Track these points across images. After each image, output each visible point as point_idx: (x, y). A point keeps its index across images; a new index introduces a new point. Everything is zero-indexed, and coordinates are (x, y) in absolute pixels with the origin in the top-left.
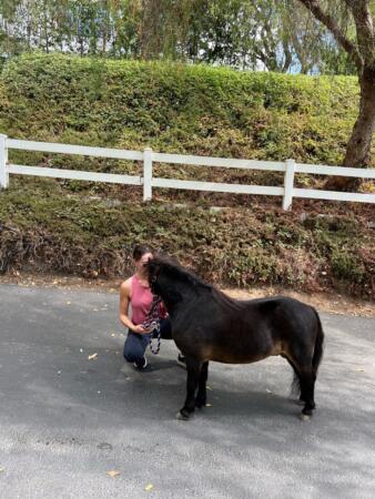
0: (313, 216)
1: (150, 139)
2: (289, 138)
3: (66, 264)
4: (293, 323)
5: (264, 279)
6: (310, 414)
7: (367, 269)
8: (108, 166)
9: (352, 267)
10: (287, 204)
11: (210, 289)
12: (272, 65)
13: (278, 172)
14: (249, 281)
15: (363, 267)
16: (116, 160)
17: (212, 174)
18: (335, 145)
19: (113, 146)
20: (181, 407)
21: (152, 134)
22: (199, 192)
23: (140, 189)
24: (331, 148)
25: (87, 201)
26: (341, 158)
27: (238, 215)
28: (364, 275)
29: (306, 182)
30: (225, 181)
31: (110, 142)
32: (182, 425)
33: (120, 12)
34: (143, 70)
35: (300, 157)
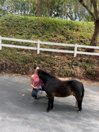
0: (82, 59)
1: (39, 37)
2: (76, 38)
3: (17, 70)
4: (76, 87)
5: (69, 75)
6: (80, 111)
7: (96, 73)
8: (28, 45)
9: (92, 72)
10: (75, 55)
11: (54, 77)
12: (72, 19)
13: (73, 47)
14: (65, 75)
15: (95, 72)
16: (30, 43)
17: (55, 47)
18: (88, 40)
19: (29, 39)
20: (47, 109)
21: (40, 36)
22: (52, 52)
23: (36, 51)
24: (87, 41)
25: (22, 54)
26: (89, 43)
27: (62, 58)
28: (95, 74)
29: (80, 49)
30: (59, 49)
31: (29, 38)
32: (47, 113)
33: (32, 4)
34: (37, 19)
35: (79, 43)
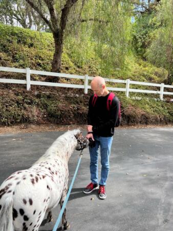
0: (40, 92)
2: (29, 59)
5: (19, 121)
9: (56, 113)
10: (28, 88)
13: (23, 73)
15: (60, 112)
27: (5, 93)
28: (60, 115)
35: (34, 67)
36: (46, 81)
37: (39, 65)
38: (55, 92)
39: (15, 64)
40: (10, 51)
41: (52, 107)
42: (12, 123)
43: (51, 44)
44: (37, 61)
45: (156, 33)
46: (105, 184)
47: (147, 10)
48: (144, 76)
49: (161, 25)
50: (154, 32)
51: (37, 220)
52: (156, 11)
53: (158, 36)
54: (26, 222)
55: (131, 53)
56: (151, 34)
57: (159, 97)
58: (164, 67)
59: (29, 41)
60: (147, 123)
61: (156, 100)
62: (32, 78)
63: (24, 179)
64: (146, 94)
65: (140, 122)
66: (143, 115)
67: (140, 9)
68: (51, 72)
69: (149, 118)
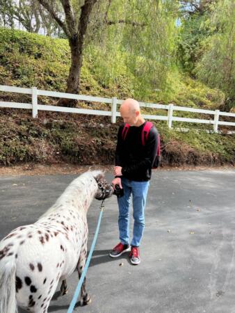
0: (51, 121)
2: (36, 74)
5: (22, 159)
9: (72, 148)
10: (35, 114)
18: (64, 80)
24: (61, 82)
27: (3, 121)
28: (78, 152)
29: (47, 101)
35: (43, 86)
36: (59, 105)
37: (50, 83)
38: (71, 121)
39: (16, 81)
40: (10, 63)
41: (67, 141)
42: (12, 162)
43: (66, 54)
44: (47, 78)
45: (209, 42)
46: (138, 244)
47: (198, 9)
48: (192, 99)
49: (216, 31)
50: (207, 40)
51: (47, 292)
52: (210, 11)
53: (212, 45)
54: (33, 294)
55: (176, 68)
56: (203, 43)
57: (212, 129)
58: (220, 87)
59: (36, 50)
60: (195, 164)
61: (208, 132)
62: (41, 101)
63: (30, 237)
64: (195, 125)
65: (187, 162)
66: (190, 152)
67: (188, 8)
68: (66, 92)
69: (199, 157)
